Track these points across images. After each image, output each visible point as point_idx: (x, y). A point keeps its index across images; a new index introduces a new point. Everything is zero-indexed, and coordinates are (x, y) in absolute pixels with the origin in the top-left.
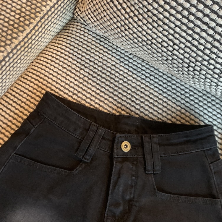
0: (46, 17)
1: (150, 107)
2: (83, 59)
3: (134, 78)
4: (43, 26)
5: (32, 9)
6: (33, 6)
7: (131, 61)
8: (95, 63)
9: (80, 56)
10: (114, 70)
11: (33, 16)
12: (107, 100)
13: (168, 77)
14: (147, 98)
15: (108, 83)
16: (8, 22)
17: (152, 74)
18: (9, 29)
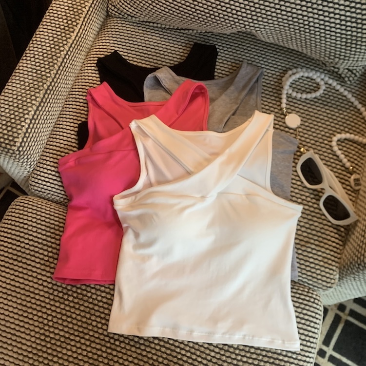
0: (88, 16)
2: (128, 45)
3: (176, 48)
4: (87, 25)
5: (75, 12)
6: (75, 10)
7: (169, 35)
8: (139, 46)
9: (124, 44)
10: (157, 46)
11: (77, 17)
13: (205, 39)
15: (155, 58)
16: (59, 28)
18: (62, 33)
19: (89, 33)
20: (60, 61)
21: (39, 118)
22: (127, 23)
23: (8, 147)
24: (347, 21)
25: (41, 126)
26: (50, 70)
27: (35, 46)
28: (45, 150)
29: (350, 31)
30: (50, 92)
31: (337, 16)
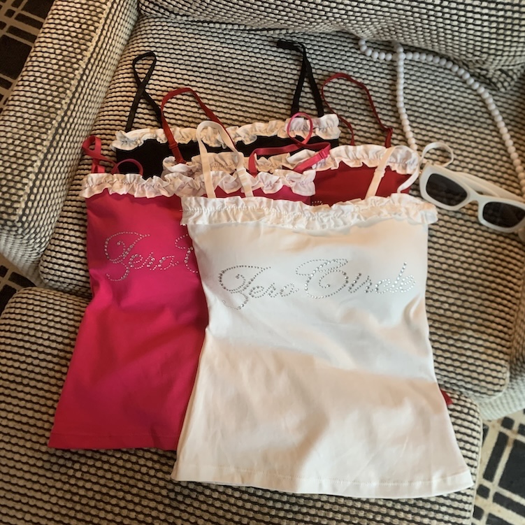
0: (111, 16)
1: (277, 81)
2: (174, 56)
3: (245, 56)
4: (110, 29)
5: (91, 11)
6: (92, 8)
7: (233, 38)
8: (190, 56)
9: (168, 55)
10: (216, 55)
11: (95, 19)
12: (222, 91)
14: (270, 72)
15: (215, 72)
16: (69, 35)
17: (265, 44)
18: (74, 43)
19: (114, 42)
20: (74, 85)
21: (49, 170)
22: (169, 25)
23: (5, 216)
25: (53, 182)
26: (61, 98)
27: (36, 64)
28: (61, 219)
30: (63, 131)
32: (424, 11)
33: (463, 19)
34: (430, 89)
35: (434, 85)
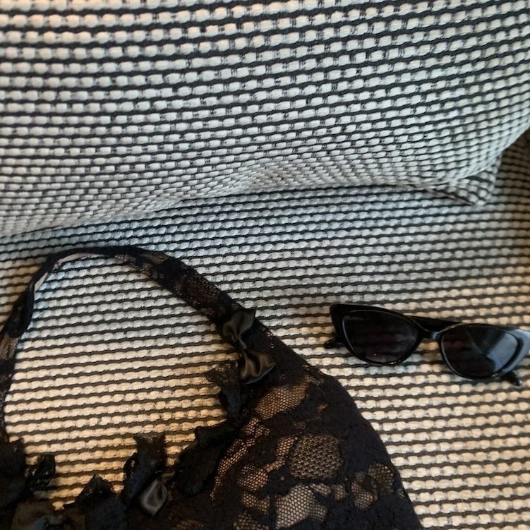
24: (439, 92)
29: (452, 109)
31: (411, 89)
32: (319, 147)
33: (391, 140)
34: (367, 238)
35: (371, 229)
